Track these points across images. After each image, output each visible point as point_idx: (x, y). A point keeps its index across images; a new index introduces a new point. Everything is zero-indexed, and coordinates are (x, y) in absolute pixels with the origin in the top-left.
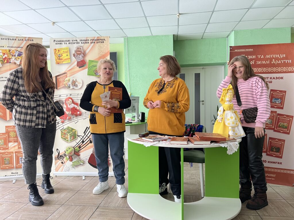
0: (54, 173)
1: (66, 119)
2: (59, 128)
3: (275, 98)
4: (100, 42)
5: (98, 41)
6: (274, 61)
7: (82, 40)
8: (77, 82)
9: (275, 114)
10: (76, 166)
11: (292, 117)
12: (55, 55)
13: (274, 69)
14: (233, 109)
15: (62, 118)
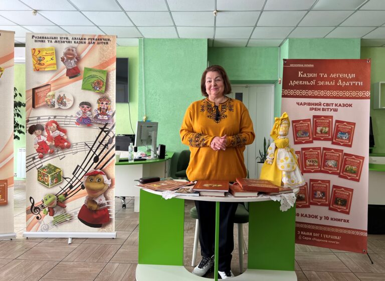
0: (23, 233)
1: (46, 152)
2: (35, 166)
3: (341, 132)
4: (102, 42)
5: (99, 41)
6: (340, 83)
7: (75, 39)
10: (58, 223)
11: (363, 158)
12: (33, 57)
13: (341, 93)
14: (288, 147)
15: (40, 151)
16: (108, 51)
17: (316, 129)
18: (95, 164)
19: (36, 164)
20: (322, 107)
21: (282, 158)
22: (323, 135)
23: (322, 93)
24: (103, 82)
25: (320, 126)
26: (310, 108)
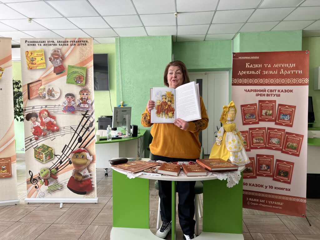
0: (25, 199)
1: (40, 135)
3: (283, 114)
4: (81, 44)
5: (79, 43)
6: (282, 72)
7: (60, 41)
9: (283, 133)
10: (52, 191)
11: (302, 136)
12: (27, 58)
13: (283, 81)
15: (36, 134)
16: (87, 51)
17: (261, 112)
18: (79, 144)
19: (33, 144)
20: (267, 93)
21: (230, 140)
22: (268, 117)
23: (267, 81)
24: (83, 77)
25: (265, 110)
26: (256, 94)
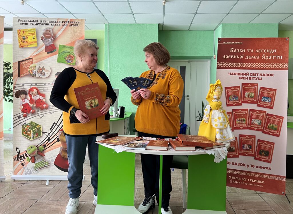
0: (11, 176)
1: (29, 112)
2: (21, 123)
3: (265, 96)
4: (73, 25)
5: (71, 24)
6: (264, 57)
7: (52, 21)
8: (44, 70)
9: (264, 114)
10: (38, 168)
11: (282, 118)
12: (18, 37)
13: (265, 65)
14: (221, 108)
15: (24, 111)
16: (79, 31)
17: (244, 94)
19: (21, 121)
20: (249, 76)
21: (216, 118)
22: (250, 99)
23: (249, 65)
24: (74, 56)
25: (247, 92)
26: (240, 77)
